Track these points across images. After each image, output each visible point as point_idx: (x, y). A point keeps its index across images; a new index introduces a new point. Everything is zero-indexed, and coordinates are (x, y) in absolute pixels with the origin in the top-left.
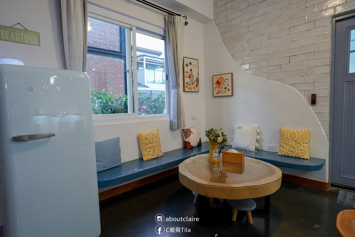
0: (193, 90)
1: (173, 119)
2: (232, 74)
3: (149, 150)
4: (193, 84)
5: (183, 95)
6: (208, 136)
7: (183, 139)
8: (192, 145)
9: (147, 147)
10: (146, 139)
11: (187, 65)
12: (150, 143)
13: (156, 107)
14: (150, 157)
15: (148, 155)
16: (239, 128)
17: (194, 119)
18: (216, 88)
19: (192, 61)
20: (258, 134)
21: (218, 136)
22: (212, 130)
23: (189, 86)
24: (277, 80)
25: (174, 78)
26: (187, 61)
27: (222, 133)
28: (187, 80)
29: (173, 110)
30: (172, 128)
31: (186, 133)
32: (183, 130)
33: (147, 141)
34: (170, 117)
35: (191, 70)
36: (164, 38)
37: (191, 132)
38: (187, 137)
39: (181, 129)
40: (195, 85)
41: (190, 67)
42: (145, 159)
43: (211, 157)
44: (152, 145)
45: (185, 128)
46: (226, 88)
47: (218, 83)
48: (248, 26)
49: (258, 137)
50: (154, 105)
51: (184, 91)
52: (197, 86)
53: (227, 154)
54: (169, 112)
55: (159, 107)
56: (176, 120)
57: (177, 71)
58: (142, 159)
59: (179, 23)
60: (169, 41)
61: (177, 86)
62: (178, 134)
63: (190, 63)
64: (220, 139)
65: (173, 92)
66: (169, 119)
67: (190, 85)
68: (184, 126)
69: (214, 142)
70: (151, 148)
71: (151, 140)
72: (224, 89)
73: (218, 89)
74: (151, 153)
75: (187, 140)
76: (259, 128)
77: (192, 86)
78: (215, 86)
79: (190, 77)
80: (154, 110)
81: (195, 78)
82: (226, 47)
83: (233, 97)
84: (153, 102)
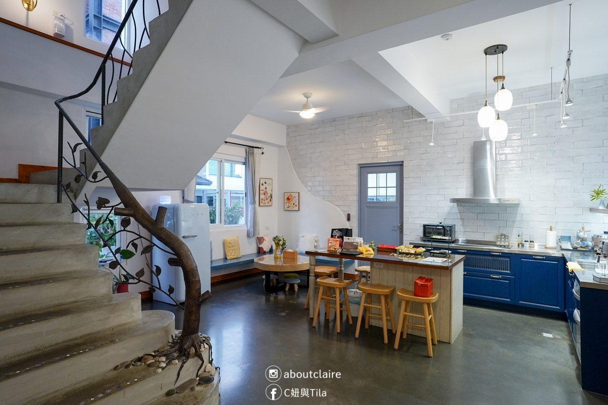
0: (267, 205)
1: (250, 228)
2: (299, 193)
3: (231, 251)
4: (267, 199)
5: (259, 209)
6: (274, 241)
7: (257, 245)
8: (265, 250)
9: (230, 249)
10: (230, 243)
11: (262, 184)
12: (233, 246)
13: (232, 217)
14: (233, 257)
15: (231, 255)
16: (303, 237)
17: (267, 229)
18: (286, 203)
19: (266, 181)
20: (316, 241)
21: (280, 241)
22: (277, 237)
23: (263, 202)
24: (329, 201)
25: (252, 196)
26: (262, 181)
27: (283, 239)
28: (262, 196)
29: (250, 221)
30: (248, 236)
31: (260, 240)
32: (258, 237)
33: (230, 245)
34: (247, 227)
35: (266, 188)
36: (244, 164)
37: (264, 239)
38: (260, 243)
39: (256, 237)
40: (269, 200)
41: (265, 185)
42: (228, 258)
43: (276, 255)
44: (234, 248)
45: (259, 236)
46: (294, 204)
47: (288, 199)
48: (311, 158)
49: (316, 244)
50: (230, 215)
51: (259, 205)
52: (270, 201)
53: (285, 252)
54: (246, 223)
55: (236, 216)
56: (252, 230)
57: (254, 191)
58: (226, 258)
59: (257, 154)
60: (249, 168)
61: (254, 202)
62: (253, 241)
63: (265, 183)
64: (281, 243)
65: (250, 207)
66: (246, 229)
67: (264, 200)
68: (258, 235)
69: (277, 244)
70: (233, 250)
71: (233, 244)
72: (292, 205)
73: (288, 204)
74: (233, 254)
75: (260, 246)
76: (317, 237)
77: (266, 201)
78: (286, 201)
79: (264, 194)
80: (231, 219)
81: (269, 195)
82: (295, 171)
83: (299, 211)
84: (230, 212)
